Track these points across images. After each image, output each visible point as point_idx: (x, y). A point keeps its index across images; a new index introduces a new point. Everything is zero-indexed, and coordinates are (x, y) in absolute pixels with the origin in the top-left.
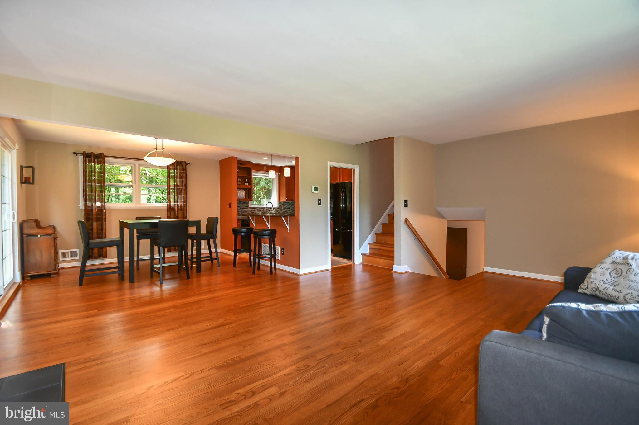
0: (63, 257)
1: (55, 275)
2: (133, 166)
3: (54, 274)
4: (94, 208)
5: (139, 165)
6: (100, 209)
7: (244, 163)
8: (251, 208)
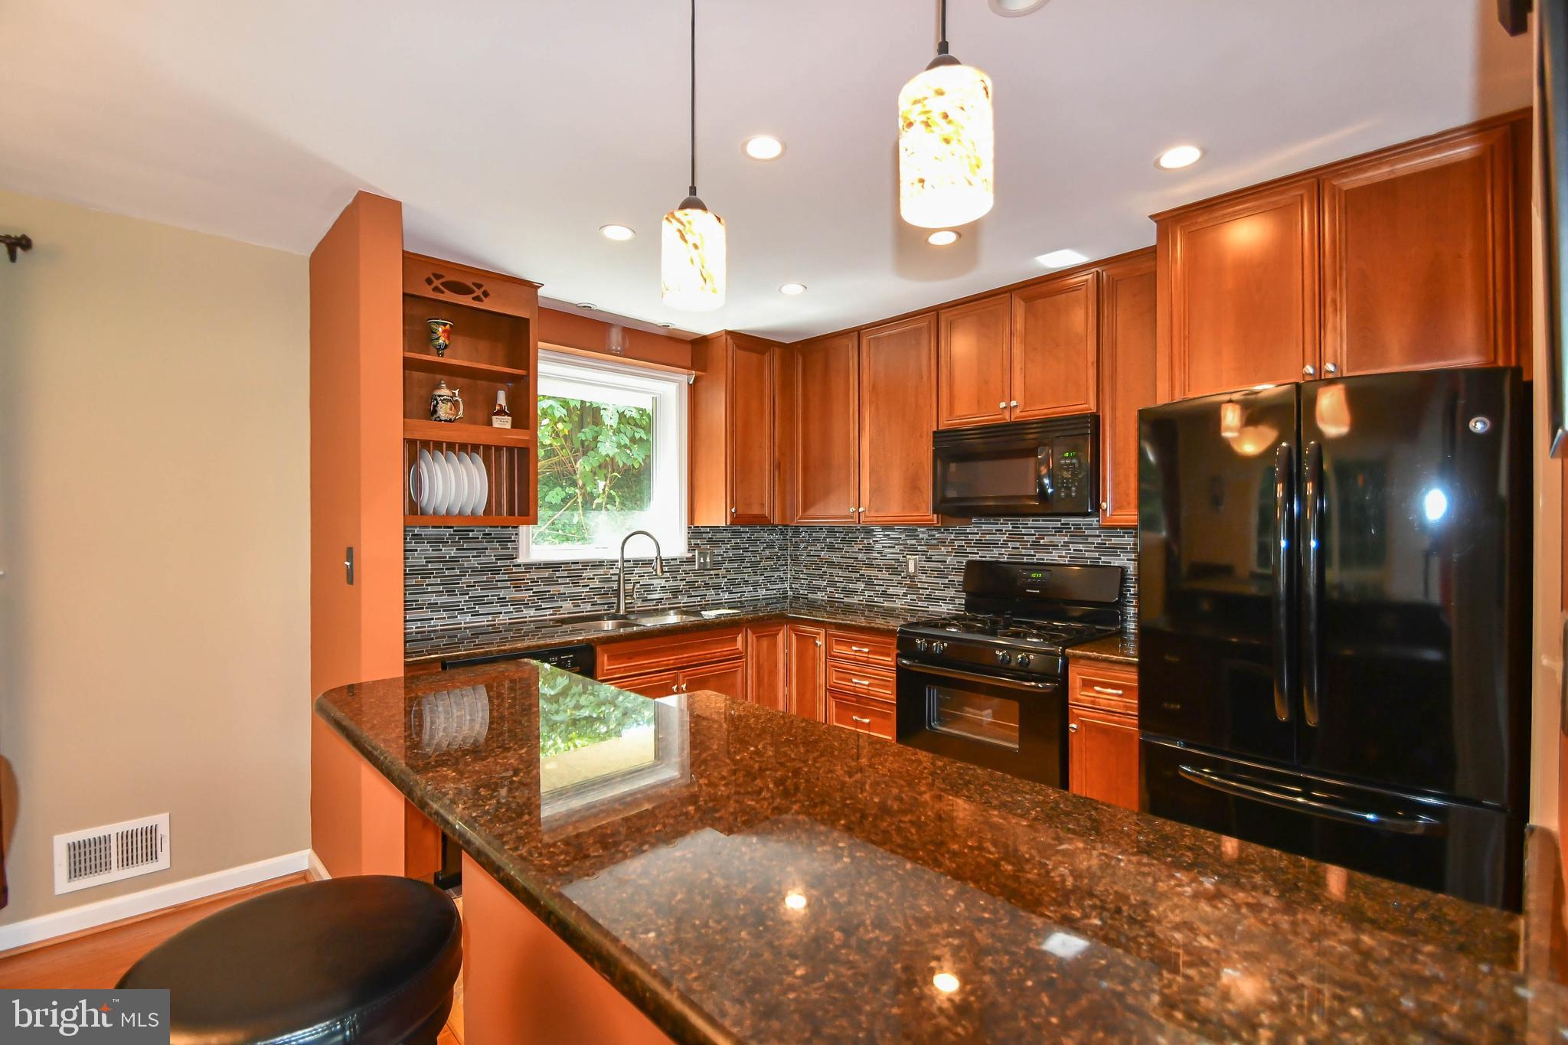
7: (479, 286)
8: (529, 567)
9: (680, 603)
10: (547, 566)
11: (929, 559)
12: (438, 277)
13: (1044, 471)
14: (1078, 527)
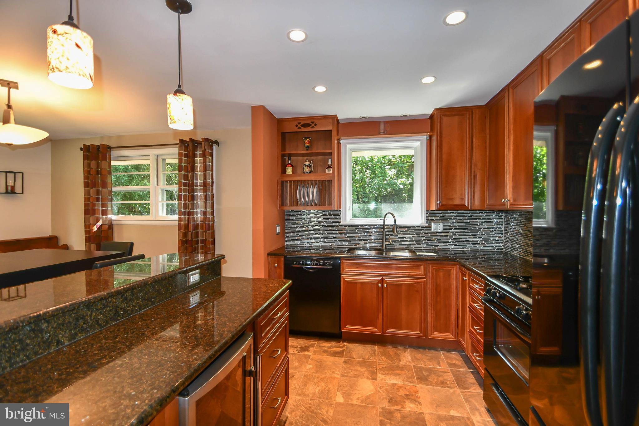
7: (313, 123)
8: (345, 226)
9: (422, 248)
10: (353, 226)
12: (299, 123)
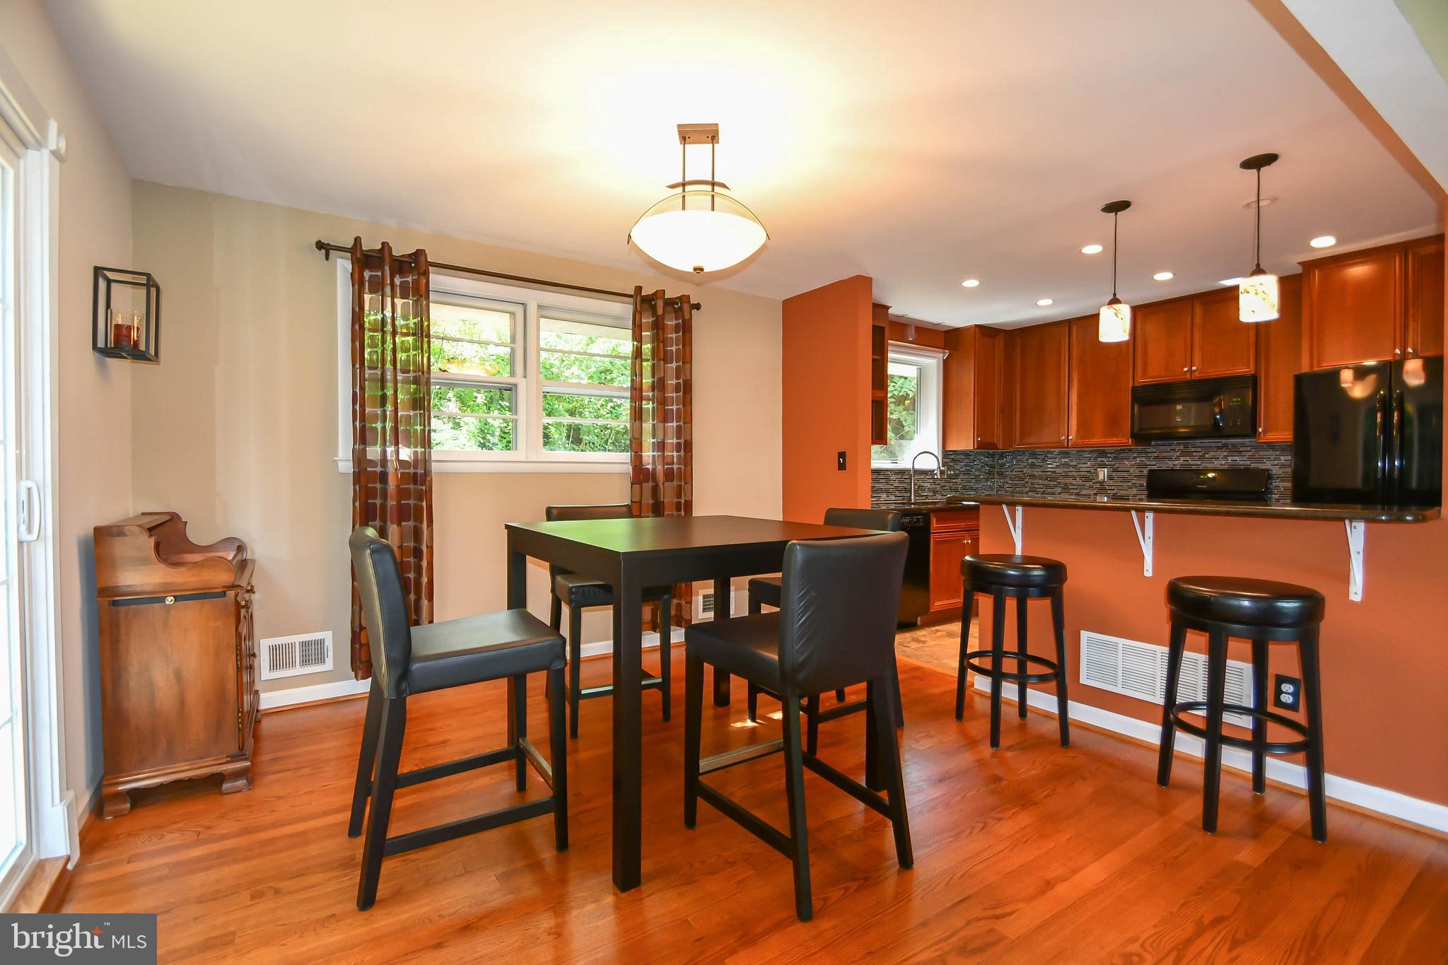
0: (274, 666)
1: (241, 783)
2: (519, 310)
3: (236, 775)
4: (391, 469)
5: (539, 307)
6: (412, 471)
11: (1116, 470)
13: (1217, 410)
14: (1234, 445)
